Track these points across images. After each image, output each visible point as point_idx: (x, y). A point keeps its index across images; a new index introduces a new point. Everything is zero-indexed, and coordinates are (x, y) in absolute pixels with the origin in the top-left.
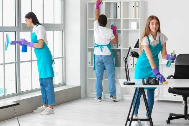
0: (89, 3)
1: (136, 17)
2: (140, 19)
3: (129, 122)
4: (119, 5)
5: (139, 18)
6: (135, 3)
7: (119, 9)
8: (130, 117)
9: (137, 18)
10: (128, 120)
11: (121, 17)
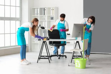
0: (32, 8)
1: (53, 14)
3: (39, 59)
4: (45, 9)
6: (53, 8)
7: (45, 11)
8: (40, 57)
10: (39, 58)
11: (46, 15)
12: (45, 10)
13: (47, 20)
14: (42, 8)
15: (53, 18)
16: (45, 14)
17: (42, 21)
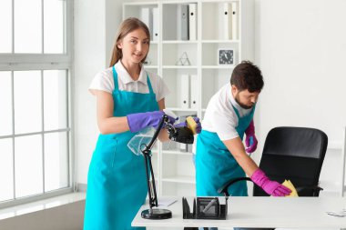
0: (126, 6)
1: (231, 38)
2: (240, 41)
4: (192, 9)
5: (238, 38)
6: (230, 5)
7: (192, 18)
9: (234, 40)
11: (197, 39)
12: (188, 14)
13: (199, 66)
14: (175, 6)
15: (230, 53)
16: (189, 39)
17: (176, 70)
